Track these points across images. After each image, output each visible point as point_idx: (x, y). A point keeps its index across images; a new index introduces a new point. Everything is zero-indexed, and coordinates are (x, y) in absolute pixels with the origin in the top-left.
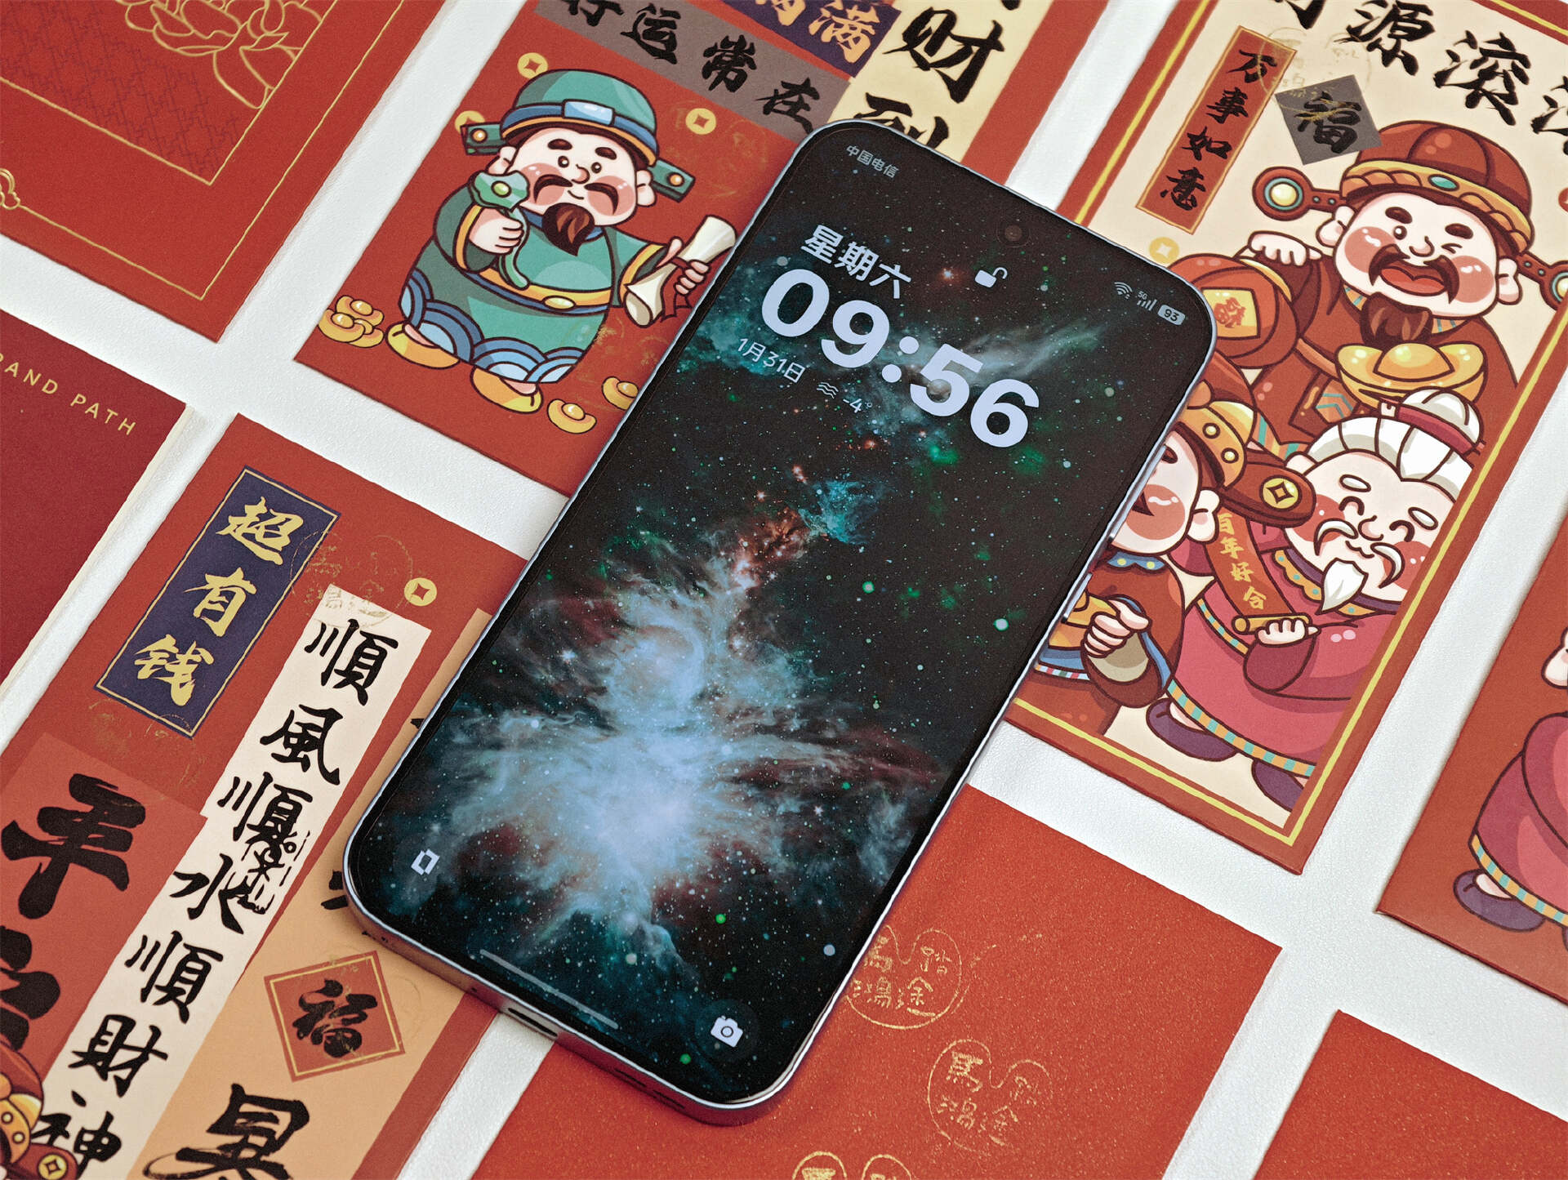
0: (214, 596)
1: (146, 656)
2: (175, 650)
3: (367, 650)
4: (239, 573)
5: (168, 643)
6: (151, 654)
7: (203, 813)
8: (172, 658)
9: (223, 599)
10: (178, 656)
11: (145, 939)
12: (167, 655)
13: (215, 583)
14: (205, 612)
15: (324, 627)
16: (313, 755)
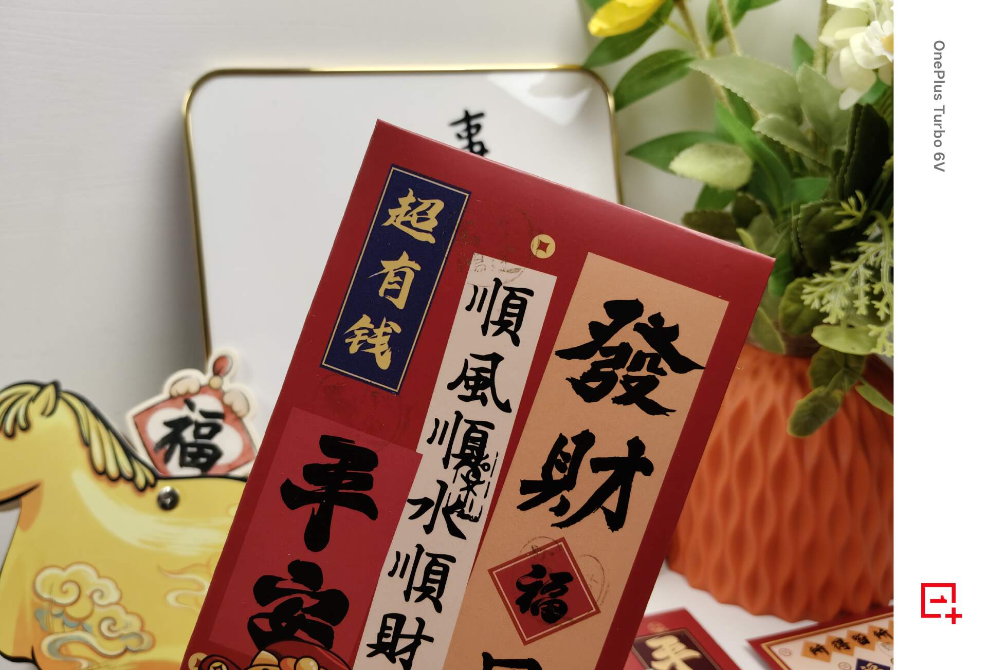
0: (390, 277)
1: (352, 335)
2: (372, 326)
3: (512, 302)
4: (405, 256)
5: (365, 321)
6: (356, 332)
7: (418, 450)
8: (371, 333)
9: (398, 279)
10: (375, 331)
11: (398, 554)
12: (367, 331)
13: (389, 266)
14: (387, 292)
15: (476, 289)
16: (488, 392)
